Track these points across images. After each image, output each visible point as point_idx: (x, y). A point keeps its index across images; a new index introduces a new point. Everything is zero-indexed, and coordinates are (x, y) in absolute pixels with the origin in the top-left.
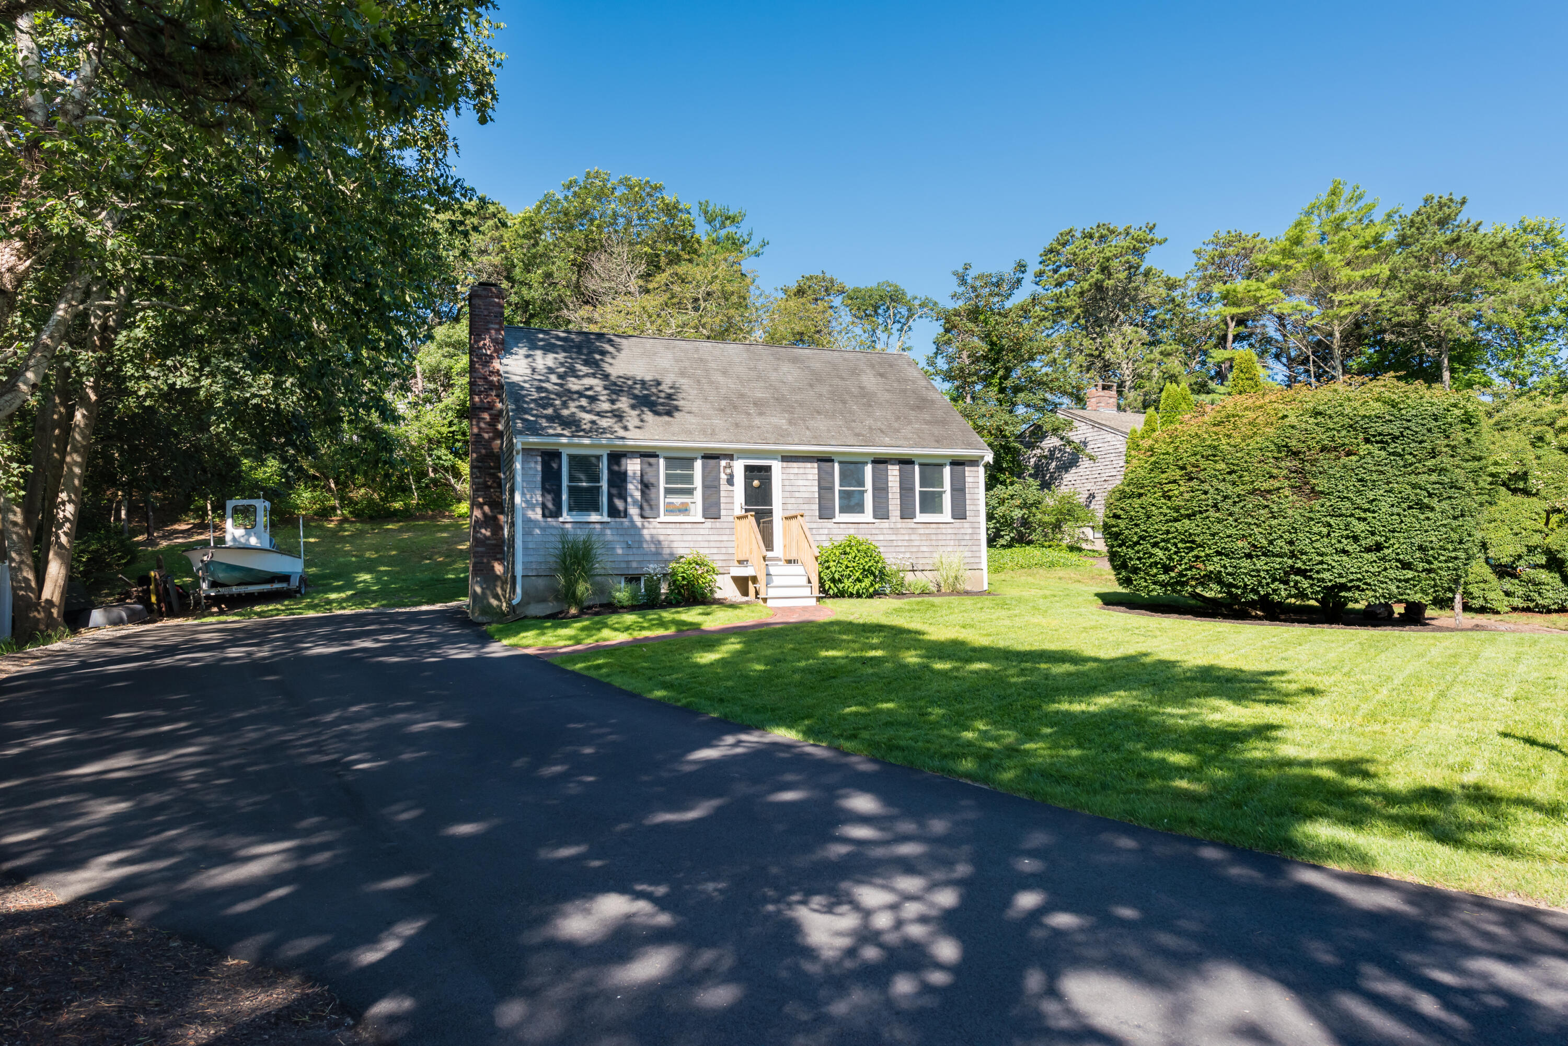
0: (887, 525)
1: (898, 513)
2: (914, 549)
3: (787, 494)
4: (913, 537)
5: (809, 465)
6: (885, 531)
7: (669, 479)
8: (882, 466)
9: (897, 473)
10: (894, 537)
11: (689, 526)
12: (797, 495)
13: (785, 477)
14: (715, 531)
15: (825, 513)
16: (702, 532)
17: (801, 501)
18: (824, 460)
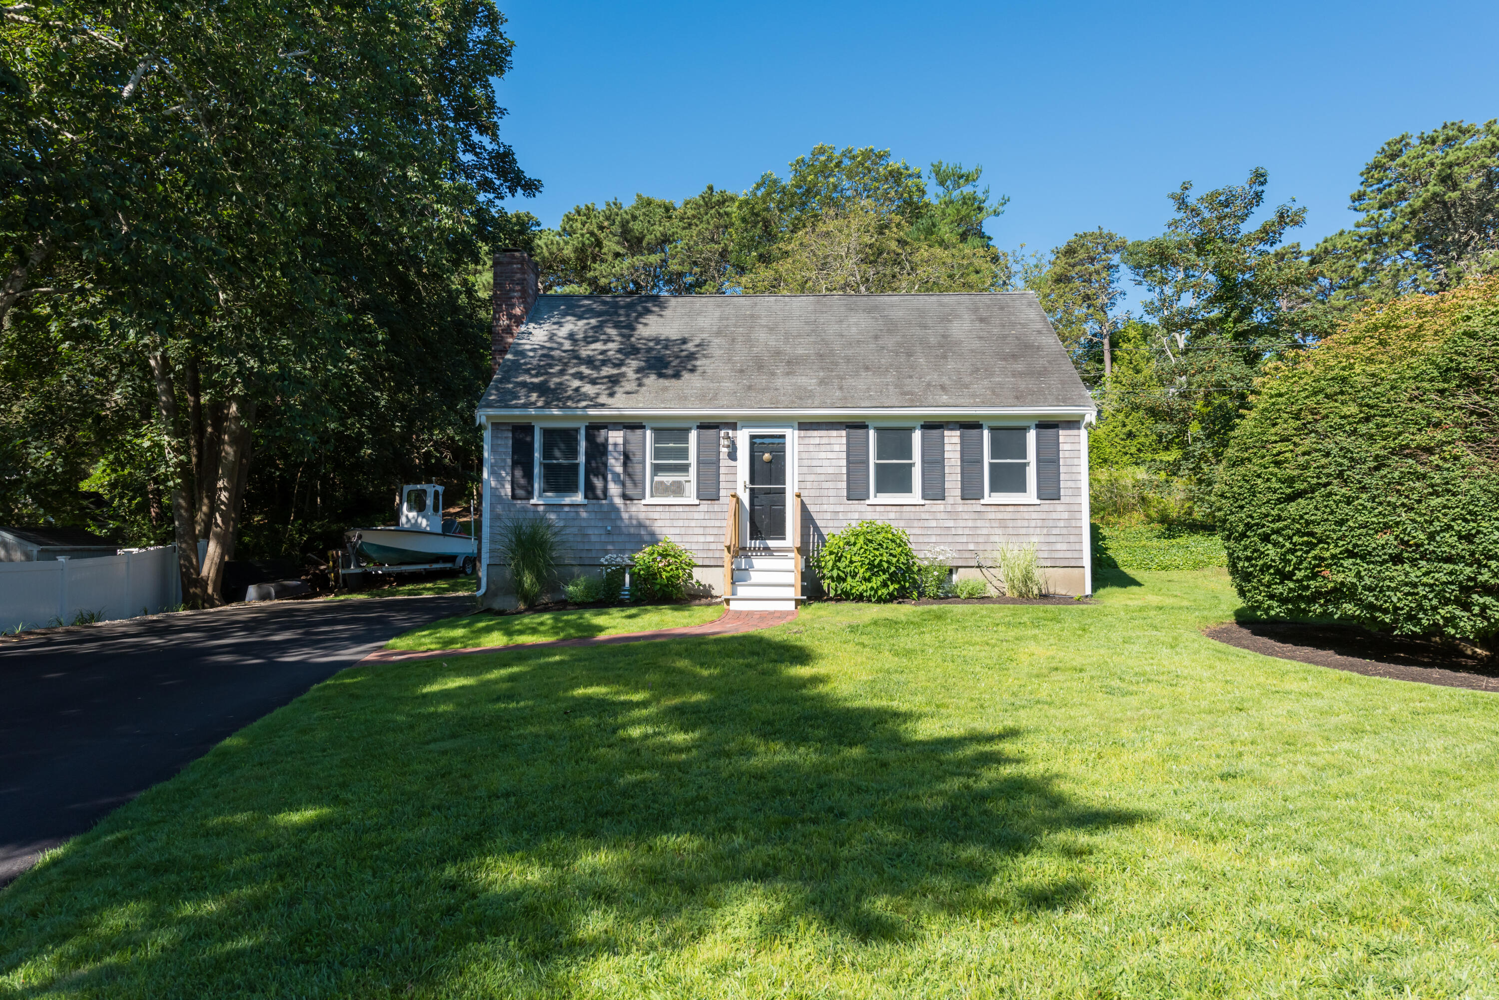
0: (942, 508)
1: (958, 492)
2: (981, 539)
3: (805, 470)
4: (979, 523)
5: (834, 433)
6: (939, 516)
7: (658, 453)
8: (935, 433)
9: (957, 440)
10: (951, 524)
11: (681, 509)
12: (819, 470)
13: (802, 448)
14: (713, 516)
15: (856, 493)
16: (696, 516)
17: (823, 478)
18: (855, 426)
